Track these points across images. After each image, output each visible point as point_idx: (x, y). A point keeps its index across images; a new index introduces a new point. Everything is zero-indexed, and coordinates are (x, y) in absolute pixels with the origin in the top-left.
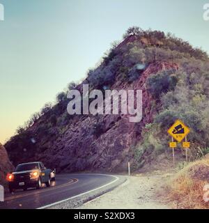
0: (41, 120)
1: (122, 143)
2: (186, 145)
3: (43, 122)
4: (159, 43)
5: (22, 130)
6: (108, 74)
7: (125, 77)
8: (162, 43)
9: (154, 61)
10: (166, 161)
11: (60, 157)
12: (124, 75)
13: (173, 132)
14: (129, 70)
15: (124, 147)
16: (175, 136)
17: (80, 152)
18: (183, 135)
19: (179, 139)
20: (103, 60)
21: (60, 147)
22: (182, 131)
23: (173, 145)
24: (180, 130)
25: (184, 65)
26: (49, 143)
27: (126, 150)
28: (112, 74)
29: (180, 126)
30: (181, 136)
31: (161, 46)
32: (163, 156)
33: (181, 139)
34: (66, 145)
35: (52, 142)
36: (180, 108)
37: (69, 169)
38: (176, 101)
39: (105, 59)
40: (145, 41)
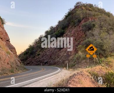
0: (38, 42)
1: (70, 54)
2: (95, 56)
3: (39, 43)
4: (90, 9)
5: (31, 46)
6: (66, 23)
7: (73, 24)
8: (91, 9)
9: (86, 17)
10: (86, 63)
11: (44, 58)
12: (73, 23)
13: (88, 50)
14: (75, 21)
15: (70, 55)
16: (89, 52)
17: (53, 57)
18: (94, 52)
19: (91, 54)
20: (65, 16)
21: (45, 54)
22: (93, 50)
23: (88, 56)
24: (92, 49)
25: (99, 19)
26: (41, 52)
27: (72, 57)
28: (68, 23)
29: (92, 47)
30: (92, 52)
31: (91, 10)
32: (84, 61)
33: (92, 53)
34: (47, 53)
35: (42, 52)
36: (94, 38)
37: (47, 64)
38: (93, 35)
39: (66, 16)
40: (84, 8)
